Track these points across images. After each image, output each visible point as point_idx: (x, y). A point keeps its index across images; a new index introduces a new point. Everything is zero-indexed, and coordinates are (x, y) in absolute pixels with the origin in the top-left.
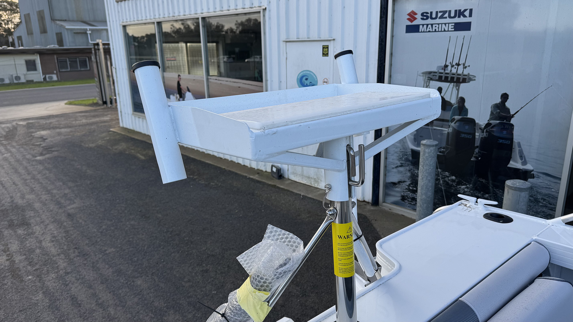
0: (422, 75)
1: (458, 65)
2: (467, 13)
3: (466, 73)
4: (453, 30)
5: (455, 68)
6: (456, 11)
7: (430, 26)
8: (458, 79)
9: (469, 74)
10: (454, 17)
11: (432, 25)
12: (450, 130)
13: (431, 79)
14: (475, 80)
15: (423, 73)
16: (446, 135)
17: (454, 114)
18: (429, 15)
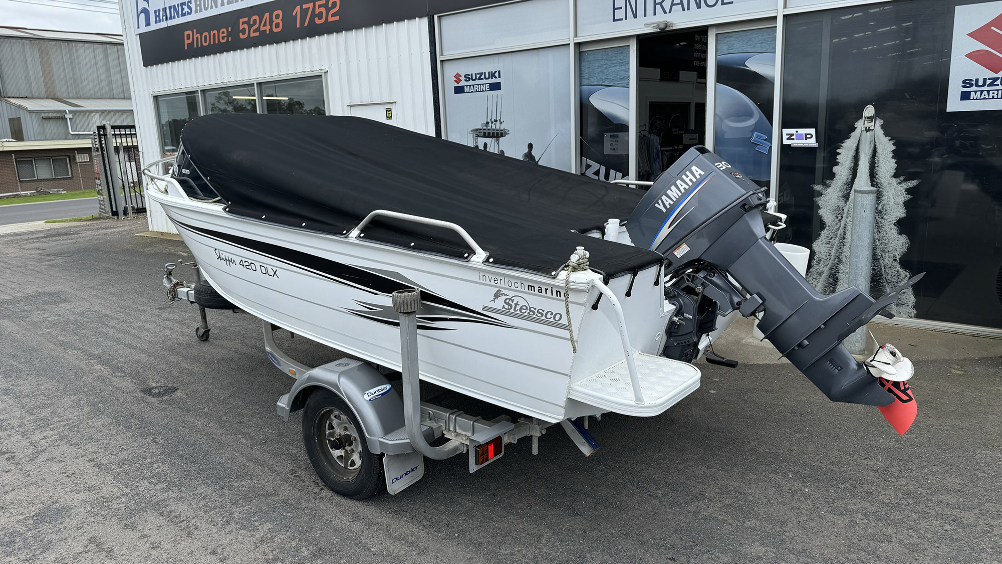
1: (496, 121)
2: (497, 75)
3: (502, 128)
4: (489, 89)
5: (494, 124)
6: (489, 72)
7: (472, 87)
8: (497, 133)
9: (504, 128)
10: (488, 78)
11: (473, 86)
13: (479, 136)
14: (509, 134)
15: (471, 131)
18: (470, 77)
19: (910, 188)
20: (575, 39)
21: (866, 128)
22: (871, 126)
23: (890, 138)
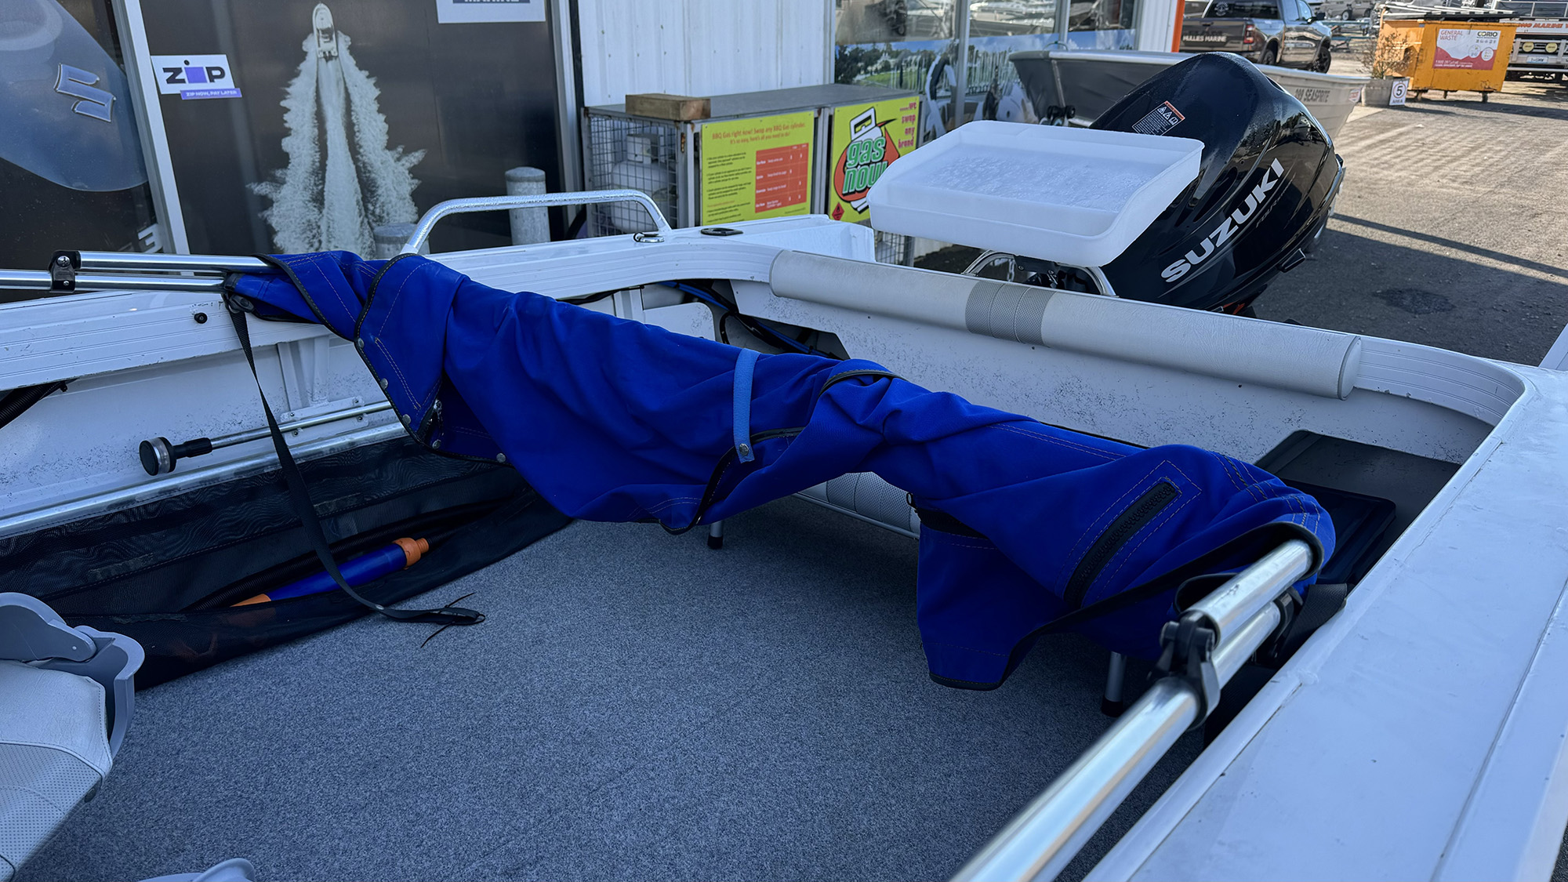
19: (415, 166)
21: (324, 53)
22: (332, 49)
23: (367, 73)
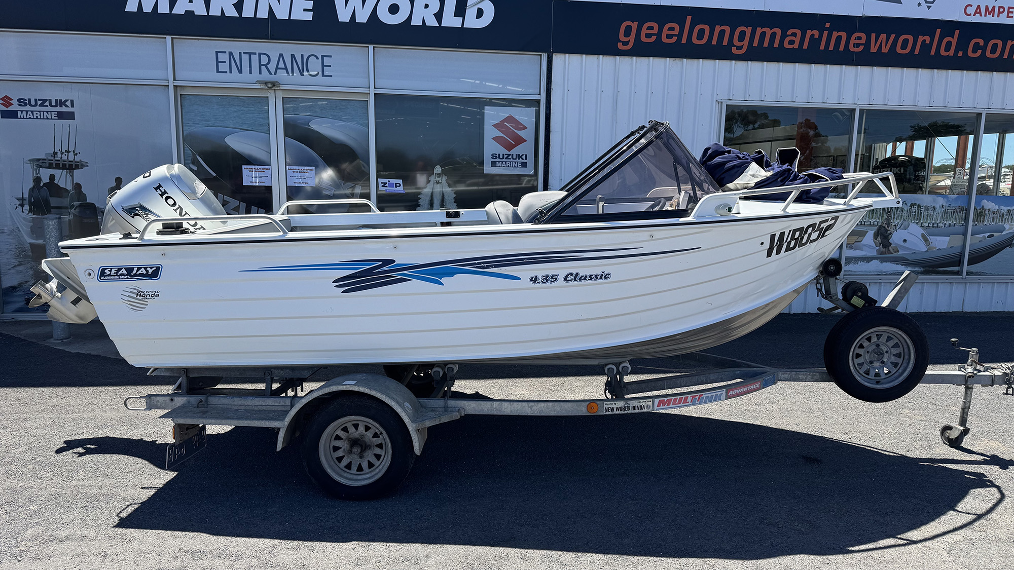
0: (29, 162)
2: (68, 103)
3: (76, 160)
4: (57, 118)
5: (66, 155)
6: (56, 101)
7: (29, 113)
8: (70, 166)
9: (80, 160)
10: (56, 106)
11: (32, 112)
12: (71, 217)
13: (41, 167)
14: (88, 166)
15: (29, 161)
16: (68, 222)
17: (72, 200)
18: (27, 102)
20: (174, 81)
